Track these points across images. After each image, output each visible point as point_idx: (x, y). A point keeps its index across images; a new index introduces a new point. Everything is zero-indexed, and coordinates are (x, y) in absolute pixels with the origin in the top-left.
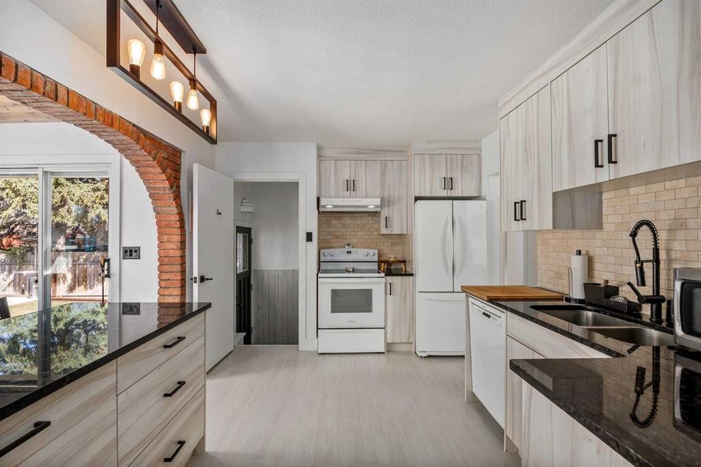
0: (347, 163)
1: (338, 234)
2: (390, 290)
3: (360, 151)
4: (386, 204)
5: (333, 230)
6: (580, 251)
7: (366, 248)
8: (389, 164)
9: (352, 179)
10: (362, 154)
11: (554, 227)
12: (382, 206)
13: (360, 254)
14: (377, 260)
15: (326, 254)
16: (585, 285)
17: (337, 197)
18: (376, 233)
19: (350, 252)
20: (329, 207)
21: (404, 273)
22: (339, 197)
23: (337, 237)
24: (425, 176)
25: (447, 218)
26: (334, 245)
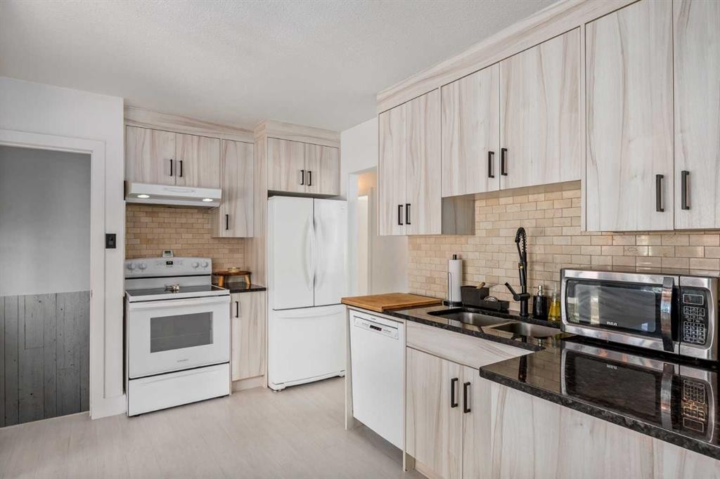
0: (171, 135)
1: (150, 237)
2: (237, 312)
3: (191, 121)
4: (227, 198)
5: (143, 230)
6: (456, 256)
7: (193, 256)
8: (231, 145)
9: (179, 159)
10: (194, 126)
11: (442, 233)
12: (222, 201)
13: (186, 264)
14: (211, 273)
15: (133, 267)
16: (462, 288)
17: (155, 182)
18: (207, 236)
19: (172, 263)
20: (143, 198)
21: (248, 288)
22: (157, 183)
23: (148, 241)
24: (280, 167)
25: (307, 220)
26: (144, 252)
